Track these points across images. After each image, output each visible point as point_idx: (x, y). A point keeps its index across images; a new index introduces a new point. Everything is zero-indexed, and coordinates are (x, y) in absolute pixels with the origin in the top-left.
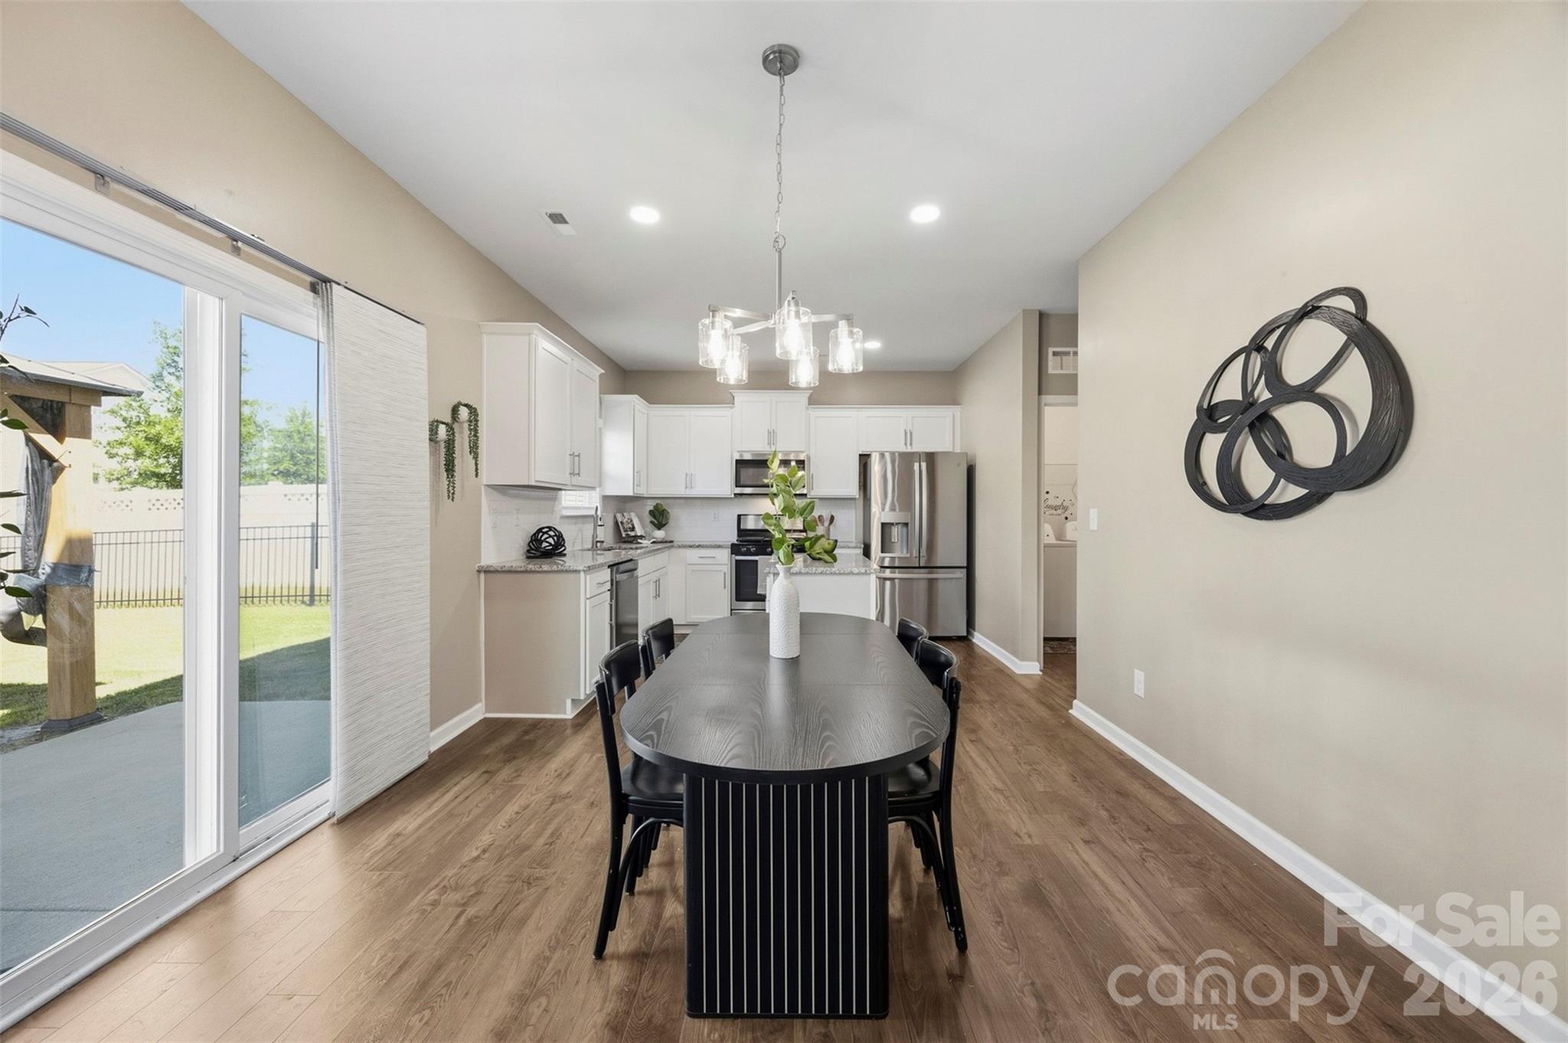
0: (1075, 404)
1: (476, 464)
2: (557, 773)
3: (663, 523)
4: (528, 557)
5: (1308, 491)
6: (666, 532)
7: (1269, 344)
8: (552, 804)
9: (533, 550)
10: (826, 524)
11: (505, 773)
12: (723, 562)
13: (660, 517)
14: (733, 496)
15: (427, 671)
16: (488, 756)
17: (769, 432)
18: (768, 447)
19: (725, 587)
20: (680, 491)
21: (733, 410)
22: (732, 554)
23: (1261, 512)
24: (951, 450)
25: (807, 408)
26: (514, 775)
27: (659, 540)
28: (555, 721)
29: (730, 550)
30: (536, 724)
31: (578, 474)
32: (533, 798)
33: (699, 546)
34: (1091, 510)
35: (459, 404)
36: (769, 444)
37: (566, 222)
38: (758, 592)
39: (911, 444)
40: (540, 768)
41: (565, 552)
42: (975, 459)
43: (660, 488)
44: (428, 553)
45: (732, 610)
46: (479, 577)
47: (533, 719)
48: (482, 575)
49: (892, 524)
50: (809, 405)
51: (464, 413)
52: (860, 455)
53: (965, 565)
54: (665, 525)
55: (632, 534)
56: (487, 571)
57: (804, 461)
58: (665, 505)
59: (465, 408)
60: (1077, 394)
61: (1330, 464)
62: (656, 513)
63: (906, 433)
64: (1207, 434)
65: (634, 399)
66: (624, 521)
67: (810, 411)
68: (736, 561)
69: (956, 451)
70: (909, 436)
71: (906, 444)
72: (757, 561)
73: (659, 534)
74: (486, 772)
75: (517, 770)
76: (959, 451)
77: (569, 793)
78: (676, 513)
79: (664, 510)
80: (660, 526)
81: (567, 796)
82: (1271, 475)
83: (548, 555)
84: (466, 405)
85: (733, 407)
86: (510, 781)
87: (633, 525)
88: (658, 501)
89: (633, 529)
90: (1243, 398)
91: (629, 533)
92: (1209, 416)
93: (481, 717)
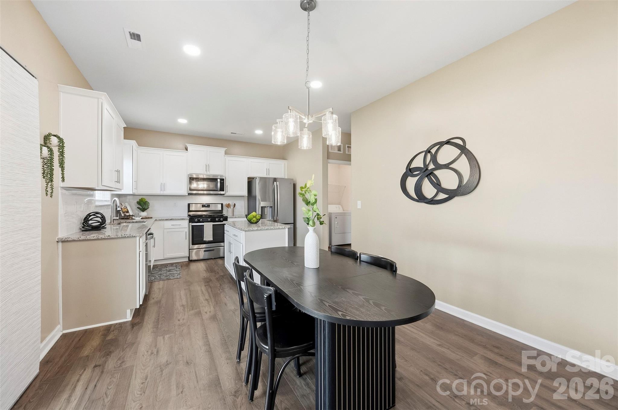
0: (350, 165)
1: (63, 174)
2: (149, 353)
3: (146, 208)
4: (83, 231)
5: (448, 196)
6: (147, 213)
7: (433, 151)
8: (162, 371)
9: (86, 226)
10: (232, 207)
11: (111, 363)
12: (185, 226)
13: (143, 205)
14: (187, 195)
15: (39, 312)
16: (87, 356)
17: (206, 166)
18: (206, 172)
19: (186, 239)
20: (158, 192)
21: (187, 153)
22: (189, 222)
23: (432, 202)
24: (284, 178)
25: (224, 156)
26: (120, 362)
27: (144, 217)
28: (120, 324)
29: (188, 220)
30: (108, 329)
31: (119, 182)
32: (146, 371)
33: (171, 219)
34: (358, 201)
35: (50, 135)
36: (206, 171)
37: (140, 41)
38: (204, 240)
39: (269, 175)
40: (136, 353)
41: (105, 227)
42: (296, 181)
43: (144, 190)
44: (40, 232)
45: (189, 249)
46: (58, 245)
47: (103, 326)
48: (60, 244)
49: (265, 207)
50: (225, 154)
51: (54, 141)
52: (248, 178)
53: (293, 222)
54: (146, 209)
55: (127, 214)
56: (64, 241)
57: (224, 179)
58: (147, 199)
59: (56, 138)
60: (351, 161)
61: (456, 188)
62: (142, 203)
63: (267, 169)
64: (409, 177)
65: (133, 143)
66: (122, 208)
67: (225, 157)
68: (192, 225)
69: (285, 178)
70: (268, 171)
71: (267, 174)
72: (204, 225)
73: (144, 214)
74: (96, 366)
75: (119, 359)
76: (287, 178)
77: (167, 361)
78: (152, 203)
79: (146, 201)
80: (143, 210)
81: (167, 364)
82: (435, 191)
83: (97, 228)
84: (55, 136)
85: (187, 152)
86: (119, 367)
87: (127, 209)
88: (142, 197)
89: (128, 212)
90: (424, 166)
91: (126, 214)
92: (410, 171)
93: (61, 334)
